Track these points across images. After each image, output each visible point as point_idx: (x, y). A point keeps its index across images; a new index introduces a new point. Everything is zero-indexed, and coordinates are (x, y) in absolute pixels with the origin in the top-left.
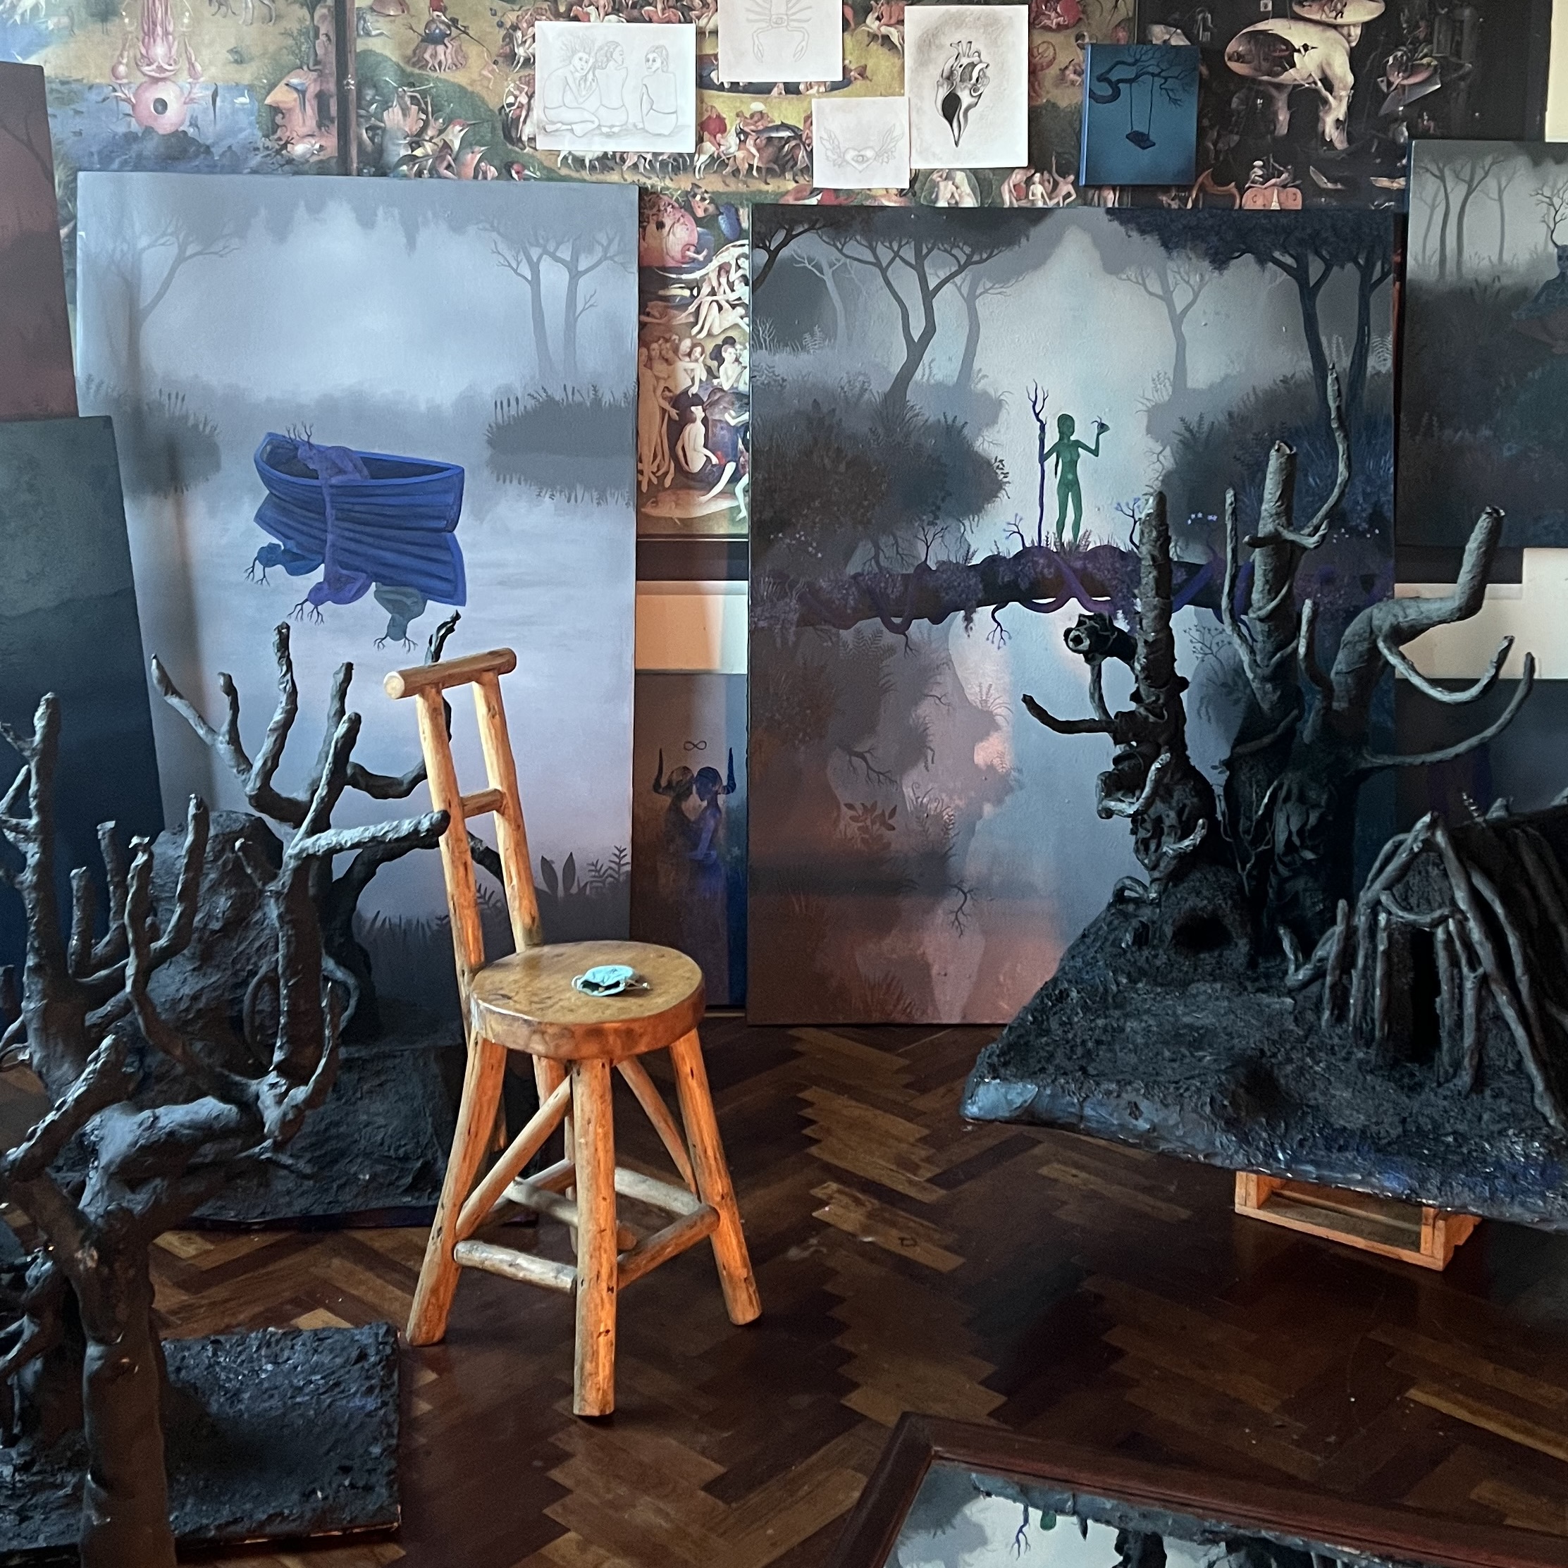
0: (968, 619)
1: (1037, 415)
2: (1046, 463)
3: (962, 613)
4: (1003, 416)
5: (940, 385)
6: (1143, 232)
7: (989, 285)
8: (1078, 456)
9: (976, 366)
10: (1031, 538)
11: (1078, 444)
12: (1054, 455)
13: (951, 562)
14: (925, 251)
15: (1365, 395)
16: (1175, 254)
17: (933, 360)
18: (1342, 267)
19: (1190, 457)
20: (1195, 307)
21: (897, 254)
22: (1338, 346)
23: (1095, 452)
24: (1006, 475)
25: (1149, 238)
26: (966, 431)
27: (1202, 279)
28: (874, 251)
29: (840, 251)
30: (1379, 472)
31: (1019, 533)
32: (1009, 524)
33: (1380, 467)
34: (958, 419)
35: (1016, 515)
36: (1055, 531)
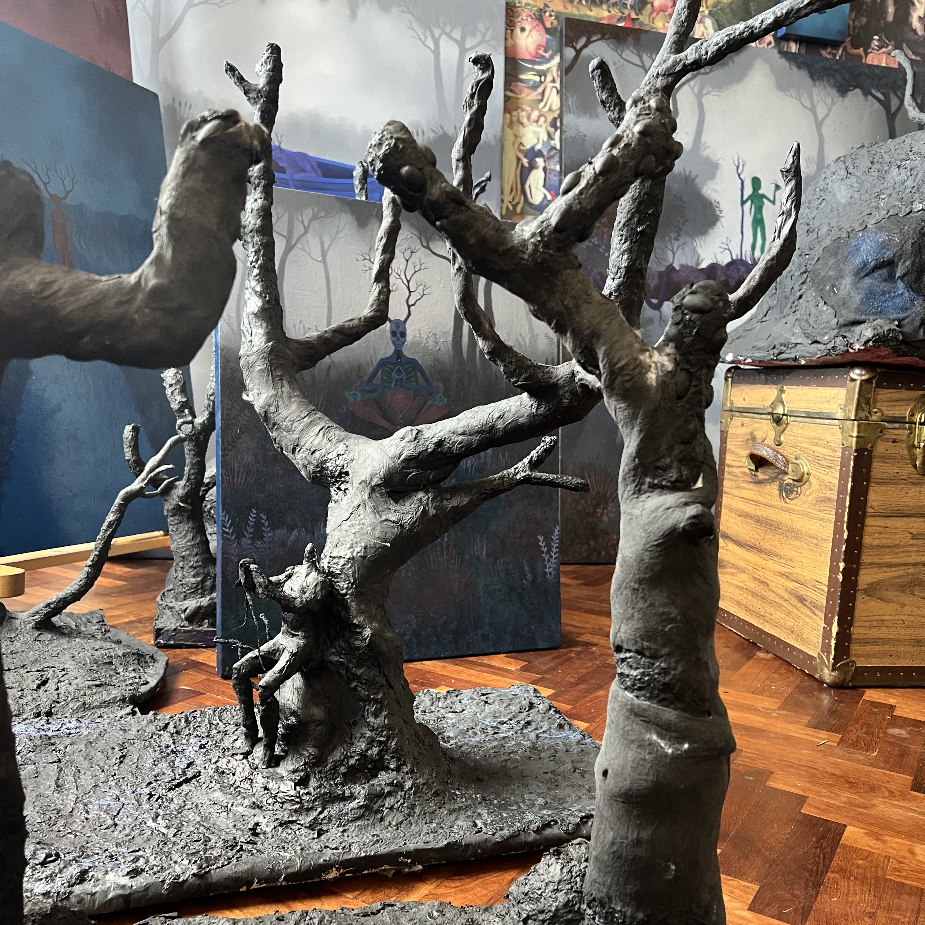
1: (739, 175)
2: (744, 207)
4: (719, 174)
6: (799, 67)
7: (710, 89)
8: (763, 203)
9: (703, 139)
10: (736, 255)
11: (763, 196)
12: (749, 203)
13: (688, 265)
16: (817, 83)
20: (829, 118)
23: (773, 202)
24: (721, 212)
25: (802, 72)
26: (697, 181)
27: (833, 101)
28: (641, 58)
29: (620, 55)
31: (729, 250)
32: (723, 243)
34: (692, 173)
35: (727, 238)
36: (750, 250)
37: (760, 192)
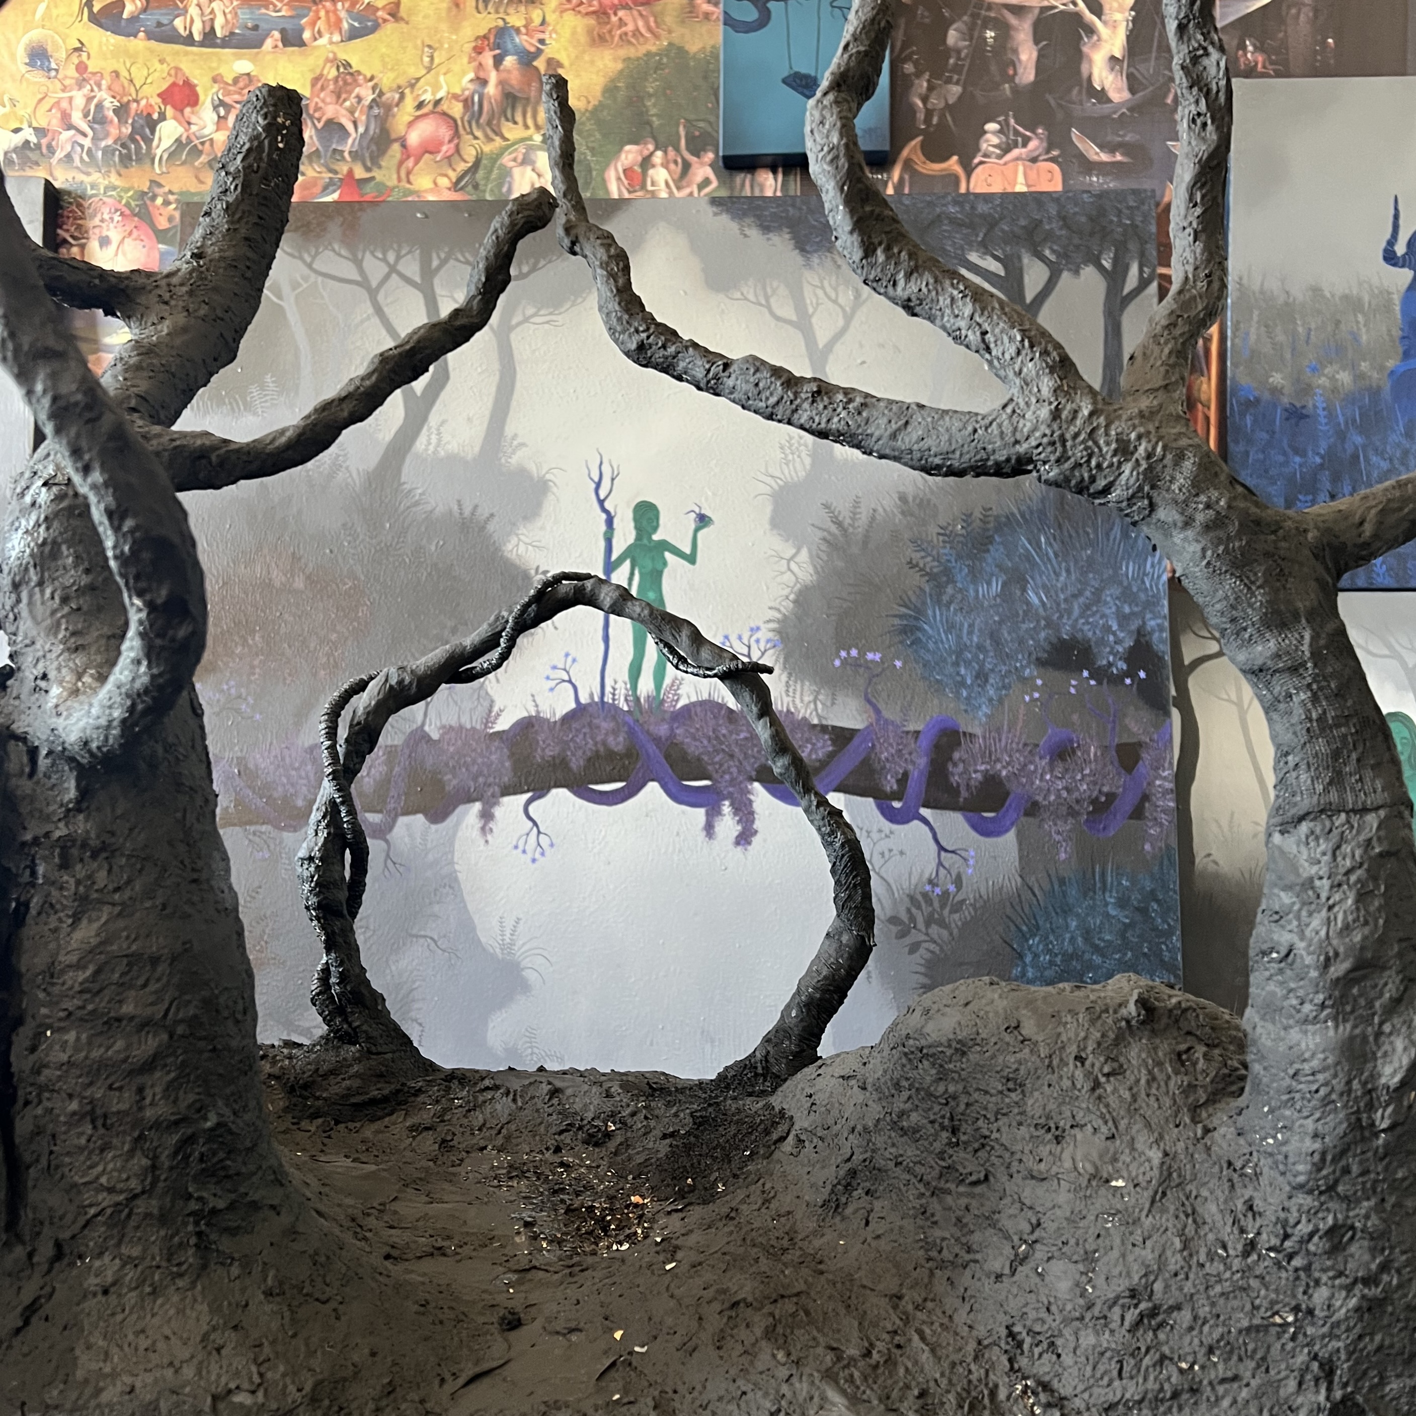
0: (487, 816)
1: (601, 503)
2: (614, 576)
3: (477, 806)
4: (549, 505)
5: (453, 459)
6: (766, 229)
7: (530, 311)
8: (665, 564)
9: (509, 430)
10: (588, 691)
11: (665, 546)
12: (627, 564)
13: (461, 727)
14: (435, 263)
16: (815, 260)
17: (443, 422)
18: (1077, 272)
19: (840, 564)
20: (848, 337)
21: (393, 269)
23: (691, 559)
25: (775, 238)
26: (491, 527)
28: (359, 265)
29: (310, 266)
30: (1143, 582)
31: (570, 681)
32: (554, 668)
33: (1145, 574)
34: (479, 510)
35: (567, 655)
36: (626, 678)
37: (655, 537)
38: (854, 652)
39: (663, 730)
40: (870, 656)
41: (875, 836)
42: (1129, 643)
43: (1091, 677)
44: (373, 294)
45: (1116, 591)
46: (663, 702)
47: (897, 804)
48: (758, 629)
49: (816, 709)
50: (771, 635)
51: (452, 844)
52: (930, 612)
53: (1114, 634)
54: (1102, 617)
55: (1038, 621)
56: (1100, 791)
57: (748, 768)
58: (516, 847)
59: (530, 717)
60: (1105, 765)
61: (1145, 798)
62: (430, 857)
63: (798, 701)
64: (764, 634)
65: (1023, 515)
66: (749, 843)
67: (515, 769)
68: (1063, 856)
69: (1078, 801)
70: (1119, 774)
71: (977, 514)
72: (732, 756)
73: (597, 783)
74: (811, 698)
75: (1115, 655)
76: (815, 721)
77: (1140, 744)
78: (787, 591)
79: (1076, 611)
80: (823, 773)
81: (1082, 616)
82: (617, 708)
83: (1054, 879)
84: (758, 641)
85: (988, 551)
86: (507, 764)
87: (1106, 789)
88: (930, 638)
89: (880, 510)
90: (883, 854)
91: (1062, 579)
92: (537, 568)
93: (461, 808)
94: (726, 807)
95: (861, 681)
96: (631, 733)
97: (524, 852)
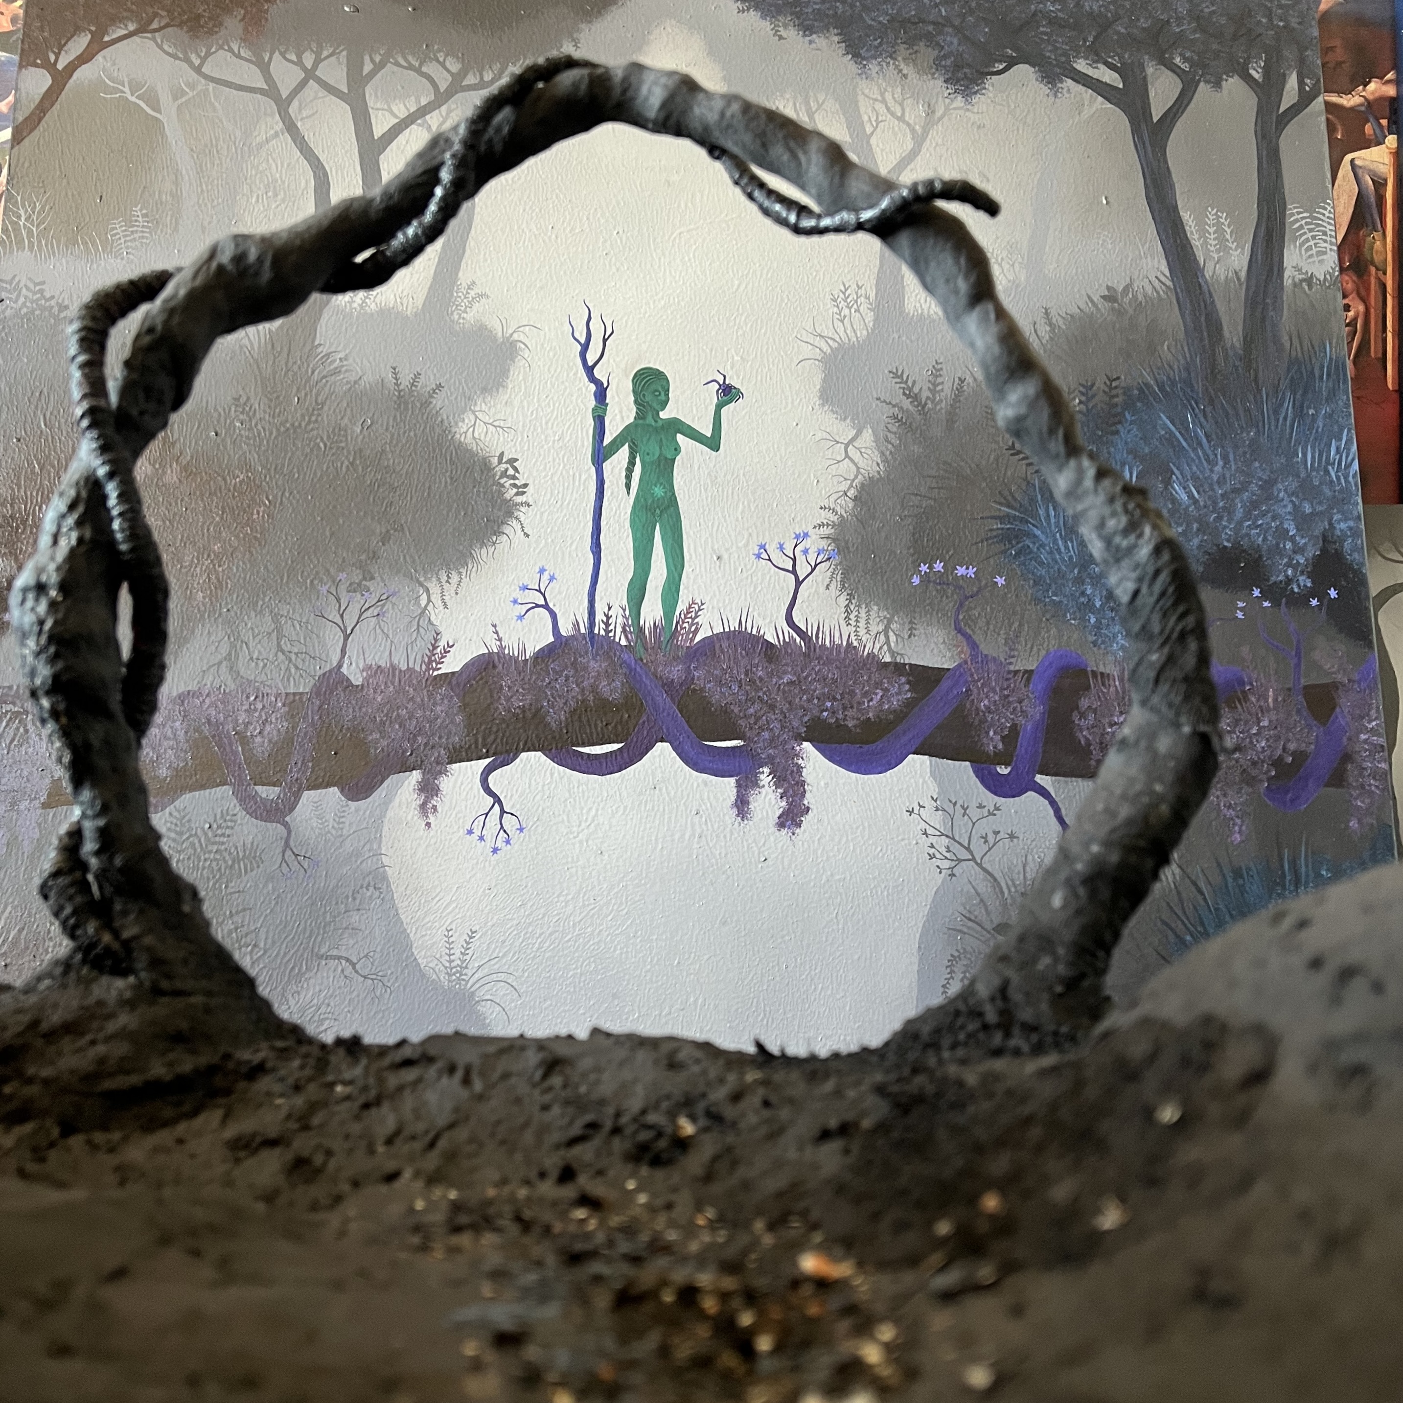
0: (428, 789)
1: (589, 370)
2: (607, 466)
3: (416, 776)
4: (517, 374)
6: (807, 29)
8: (677, 450)
9: (464, 277)
10: (571, 618)
11: (677, 426)
12: (624, 451)
13: (393, 668)
14: (368, 67)
15: (1286, 322)
16: (873, 67)
18: (1217, 85)
19: (916, 449)
20: (916, 162)
21: (310, 75)
22: (1220, 231)
23: (713, 443)
24: (521, 489)
25: (820, 41)
26: (438, 402)
27: (930, 112)
28: (265, 69)
29: (198, 70)
30: (1327, 472)
31: (546, 606)
32: (525, 588)
33: (1328, 462)
34: (422, 380)
35: (542, 571)
36: (625, 602)
37: (663, 415)
38: (939, 566)
39: (676, 672)
40: (961, 571)
41: (975, 813)
42: (1313, 551)
43: (1264, 596)
44: (283, 106)
45: (1292, 484)
46: (675, 634)
47: (1003, 770)
48: (806, 535)
49: (888, 642)
50: (823, 544)
51: (379, 829)
52: (1042, 512)
53: (1292, 539)
54: (1274, 518)
55: (1189, 525)
56: (1284, 749)
57: (796, 724)
58: (470, 832)
59: (490, 654)
60: (1289, 715)
61: (1347, 757)
62: (348, 847)
63: (862, 632)
64: (815, 543)
65: (1161, 388)
66: (799, 825)
67: (469, 726)
68: (1237, 838)
69: (1254, 763)
70: (1310, 727)
71: (1100, 384)
72: (772, 707)
73: (583, 745)
74: (881, 628)
75: (1295, 568)
76: (887, 659)
77: (1335, 686)
78: (844, 486)
79: (1239, 513)
80: (899, 729)
81: (1247, 515)
82: (612, 644)
83: (1227, 871)
84: (806, 552)
85: (1117, 432)
86: (458, 719)
87: (1292, 746)
88: (1042, 545)
89: (969, 380)
90: (985, 838)
91: (1218, 469)
92: (502, 454)
93: (393, 779)
94: (765, 777)
95: (950, 606)
96: (631, 674)
97: (481, 838)
